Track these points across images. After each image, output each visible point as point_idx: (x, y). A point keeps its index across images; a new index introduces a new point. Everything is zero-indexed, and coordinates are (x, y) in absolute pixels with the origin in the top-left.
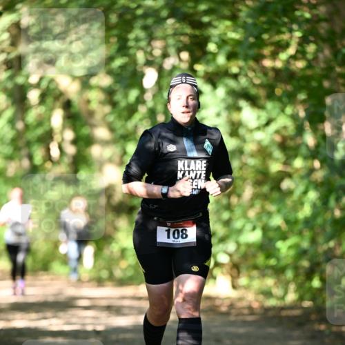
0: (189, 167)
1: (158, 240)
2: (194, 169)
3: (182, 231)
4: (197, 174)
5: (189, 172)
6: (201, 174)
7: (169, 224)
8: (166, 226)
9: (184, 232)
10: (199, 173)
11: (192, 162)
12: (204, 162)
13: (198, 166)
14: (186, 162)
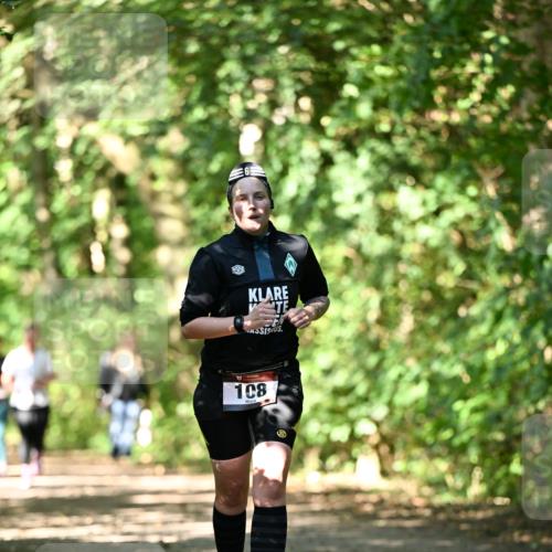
0: (264, 296)
1: (225, 402)
2: (272, 299)
3: (259, 387)
6: (282, 306)
8: (236, 381)
9: (262, 387)
10: (279, 303)
11: (269, 290)
12: (285, 287)
13: (277, 295)
14: (260, 290)
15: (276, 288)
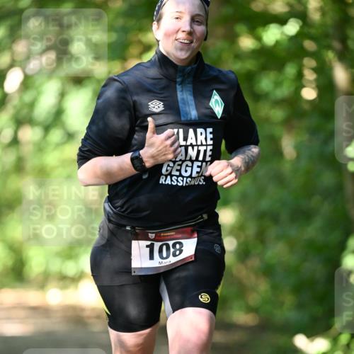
0: (185, 139)
2: (194, 143)
3: (174, 245)
4: (199, 152)
5: (186, 147)
6: (205, 151)
7: (152, 236)
8: (148, 239)
9: (178, 246)
10: (202, 149)
11: (191, 131)
12: (210, 130)
13: (201, 138)
14: (181, 131)
15: (199, 130)
